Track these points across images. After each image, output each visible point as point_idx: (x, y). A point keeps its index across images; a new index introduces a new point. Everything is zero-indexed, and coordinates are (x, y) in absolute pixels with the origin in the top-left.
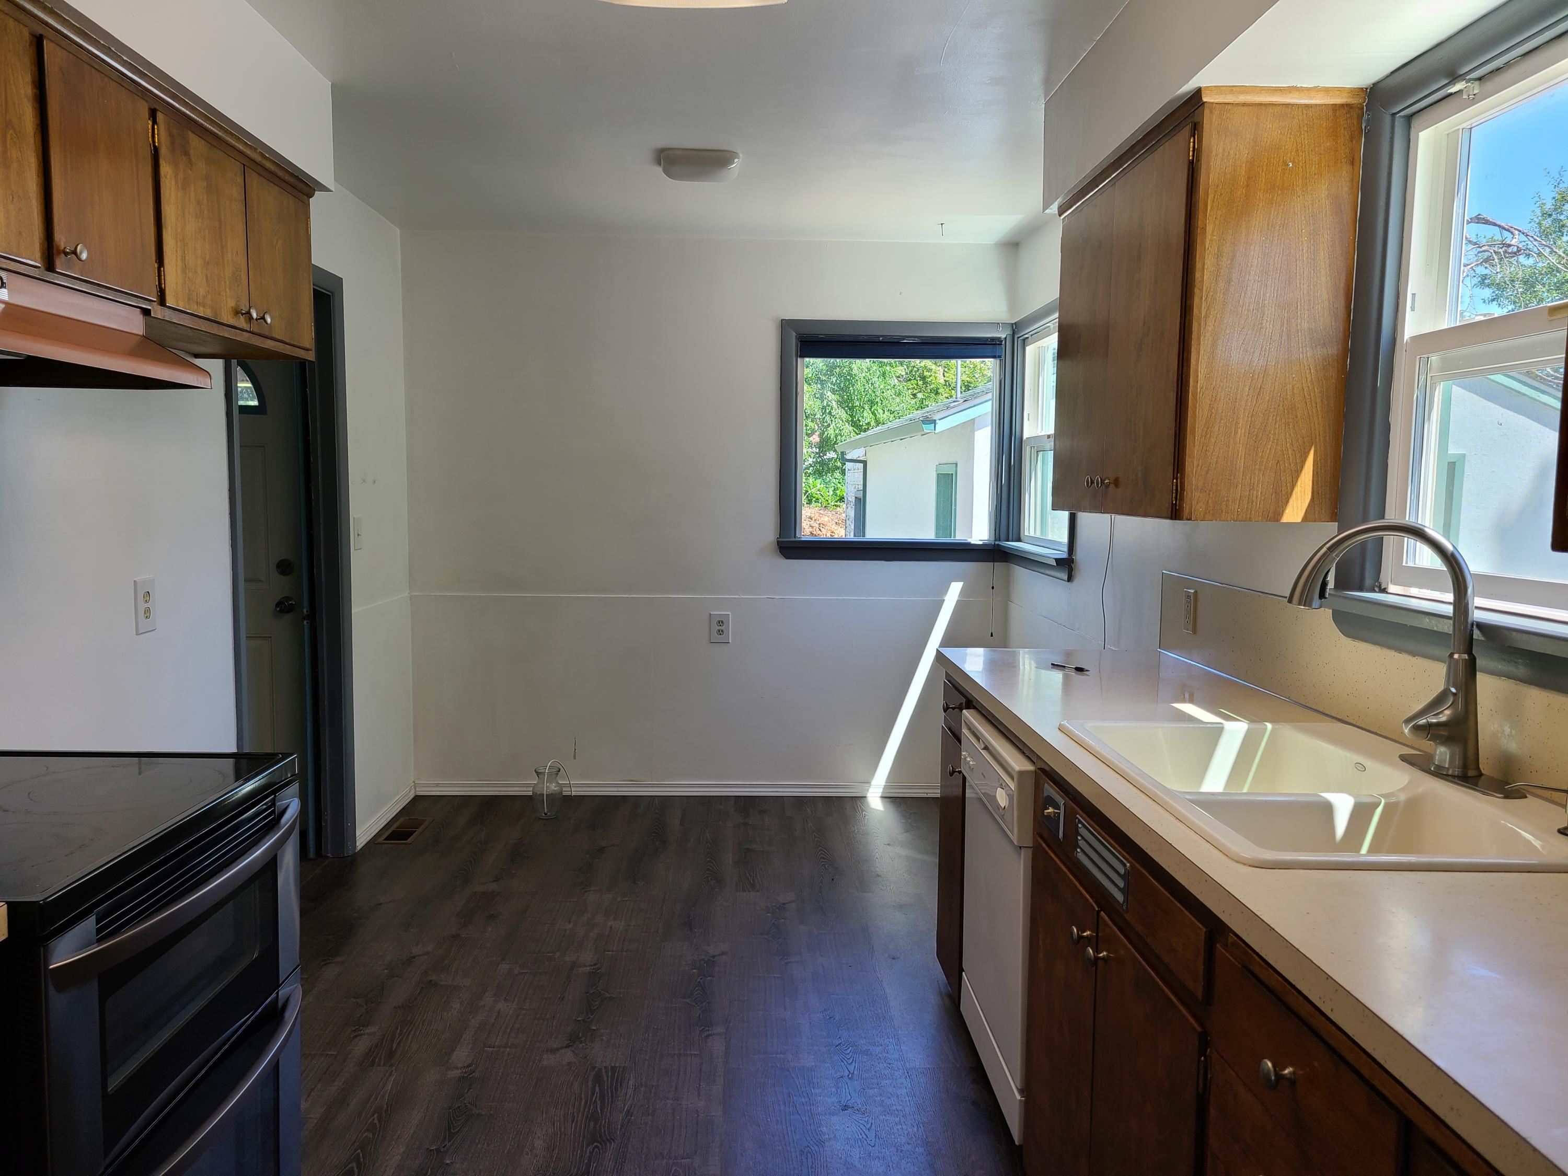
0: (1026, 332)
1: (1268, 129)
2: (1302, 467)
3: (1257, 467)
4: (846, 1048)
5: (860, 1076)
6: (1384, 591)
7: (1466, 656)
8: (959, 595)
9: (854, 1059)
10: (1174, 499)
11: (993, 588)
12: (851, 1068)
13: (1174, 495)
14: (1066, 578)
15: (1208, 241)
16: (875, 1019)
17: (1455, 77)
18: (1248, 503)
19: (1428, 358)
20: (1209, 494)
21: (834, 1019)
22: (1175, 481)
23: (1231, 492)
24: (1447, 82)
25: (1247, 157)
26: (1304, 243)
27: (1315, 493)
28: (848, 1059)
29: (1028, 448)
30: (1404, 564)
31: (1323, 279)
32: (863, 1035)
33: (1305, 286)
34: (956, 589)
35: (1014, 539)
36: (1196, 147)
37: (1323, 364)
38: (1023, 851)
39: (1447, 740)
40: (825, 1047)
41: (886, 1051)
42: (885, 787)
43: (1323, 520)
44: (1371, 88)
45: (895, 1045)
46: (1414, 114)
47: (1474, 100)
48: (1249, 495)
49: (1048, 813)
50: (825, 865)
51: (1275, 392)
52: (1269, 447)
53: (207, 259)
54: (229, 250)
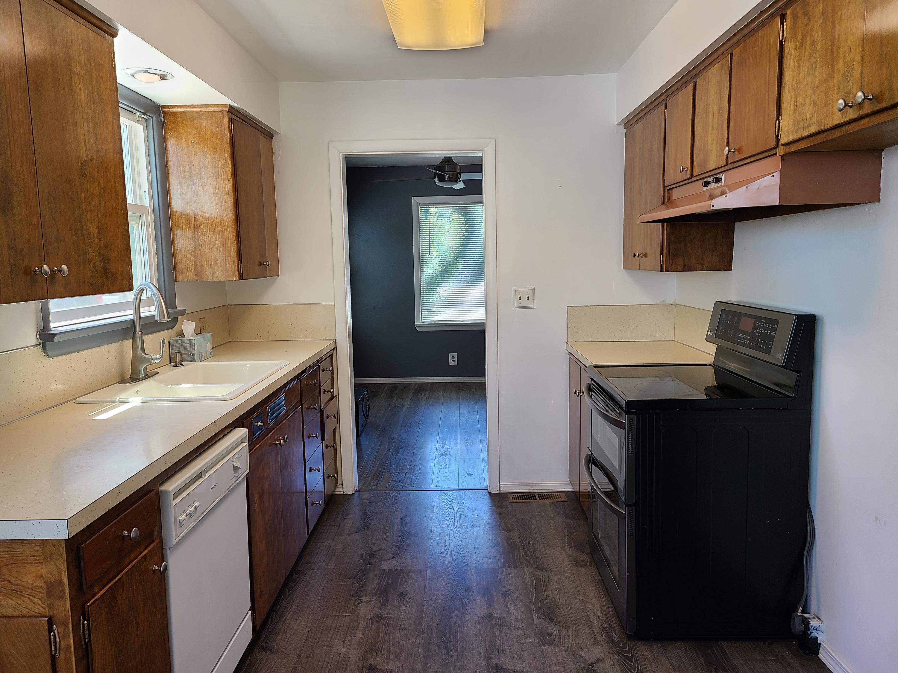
53: (816, 85)
54: (841, 55)
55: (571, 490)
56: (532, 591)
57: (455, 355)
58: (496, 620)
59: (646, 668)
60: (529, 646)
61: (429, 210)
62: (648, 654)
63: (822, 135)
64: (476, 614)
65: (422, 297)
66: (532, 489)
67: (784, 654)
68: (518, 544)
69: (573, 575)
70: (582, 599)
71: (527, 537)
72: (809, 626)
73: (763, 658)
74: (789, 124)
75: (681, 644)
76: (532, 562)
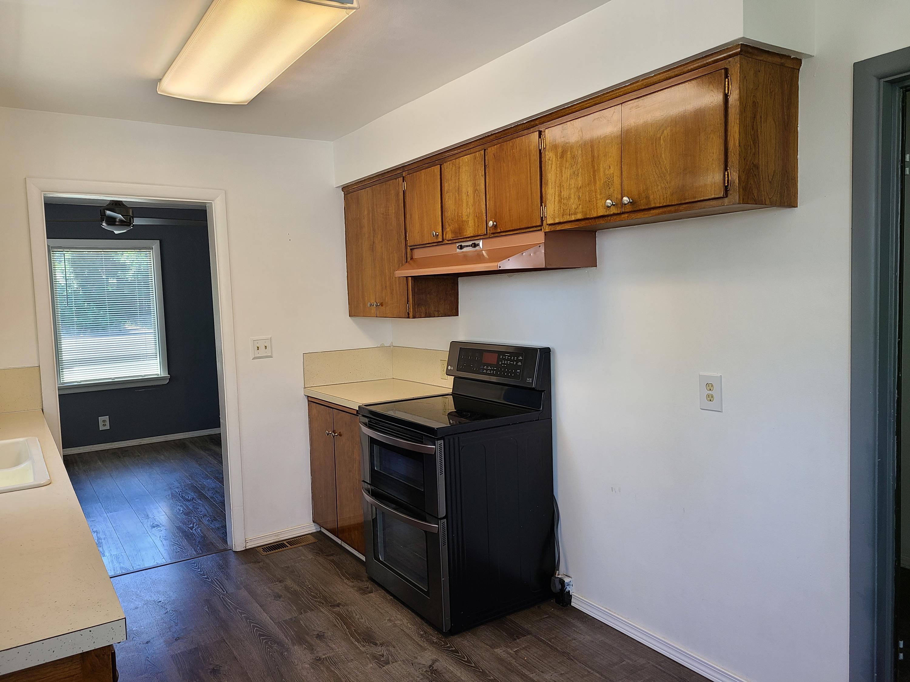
53: (579, 186)
54: (602, 170)
55: (315, 531)
56: (342, 626)
57: (107, 418)
58: (327, 660)
59: (471, 654)
60: (372, 671)
61: (64, 254)
62: (465, 642)
63: (587, 221)
64: (305, 662)
65: (59, 355)
66: (279, 537)
67: (551, 611)
68: (299, 590)
69: (367, 602)
70: (388, 618)
71: (303, 582)
72: (564, 583)
73: (541, 618)
74: (554, 210)
75: (484, 627)
76: (323, 602)
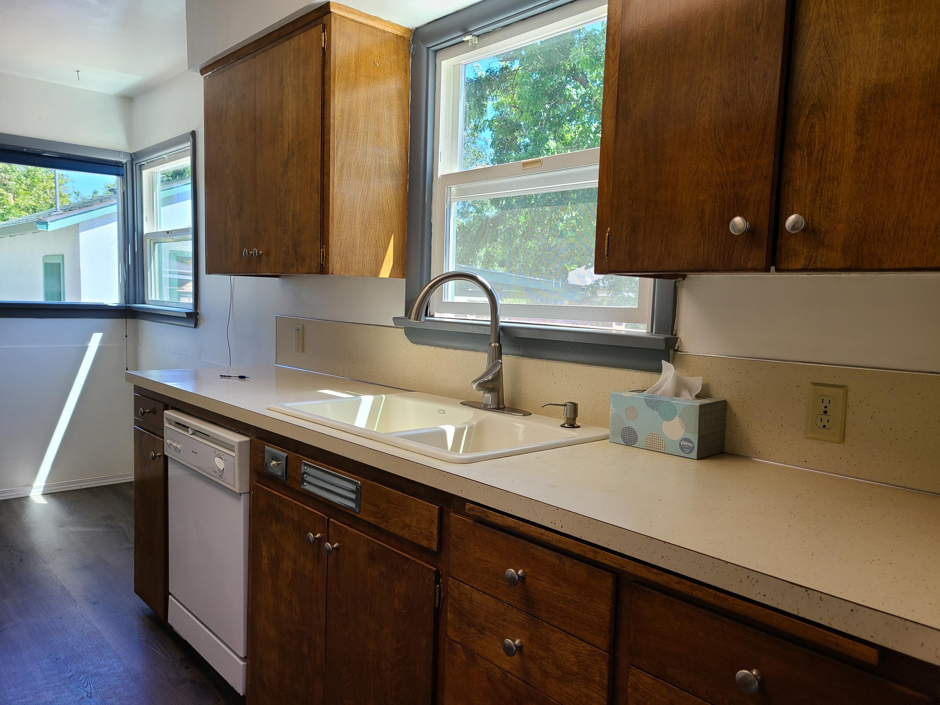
0: (143, 161)
1: (365, 39)
2: (388, 246)
3: (366, 244)
4: (79, 677)
5: (97, 693)
6: (432, 316)
7: (497, 344)
8: (100, 342)
9: (88, 682)
10: (322, 261)
11: (126, 336)
12: (88, 689)
13: (322, 259)
14: (193, 326)
15: (336, 100)
16: (95, 649)
17: (467, 32)
18: (363, 265)
19: (451, 188)
20: (342, 259)
21: (61, 659)
22: (322, 249)
23: (354, 258)
24: (461, 34)
25: (355, 53)
26: (385, 113)
27: (395, 261)
28: (83, 684)
29: (148, 241)
30: (443, 301)
31: (395, 137)
32: (89, 663)
33: (387, 139)
34: (96, 339)
35: (140, 303)
36: (326, 39)
37: (396, 186)
38: (242, 497)
39: (491, 390)
40: (60, 681)
41: (112, 669)
42: (45, 487)
43: (399, 277)
44: (415, 30)
45: (118, 662)
46: (438, 50)
47: (474, 47)
48: (363, 261)
49: (273, 464)
50: (11, 550)
51: (374, 199)
52: (372, 232)
